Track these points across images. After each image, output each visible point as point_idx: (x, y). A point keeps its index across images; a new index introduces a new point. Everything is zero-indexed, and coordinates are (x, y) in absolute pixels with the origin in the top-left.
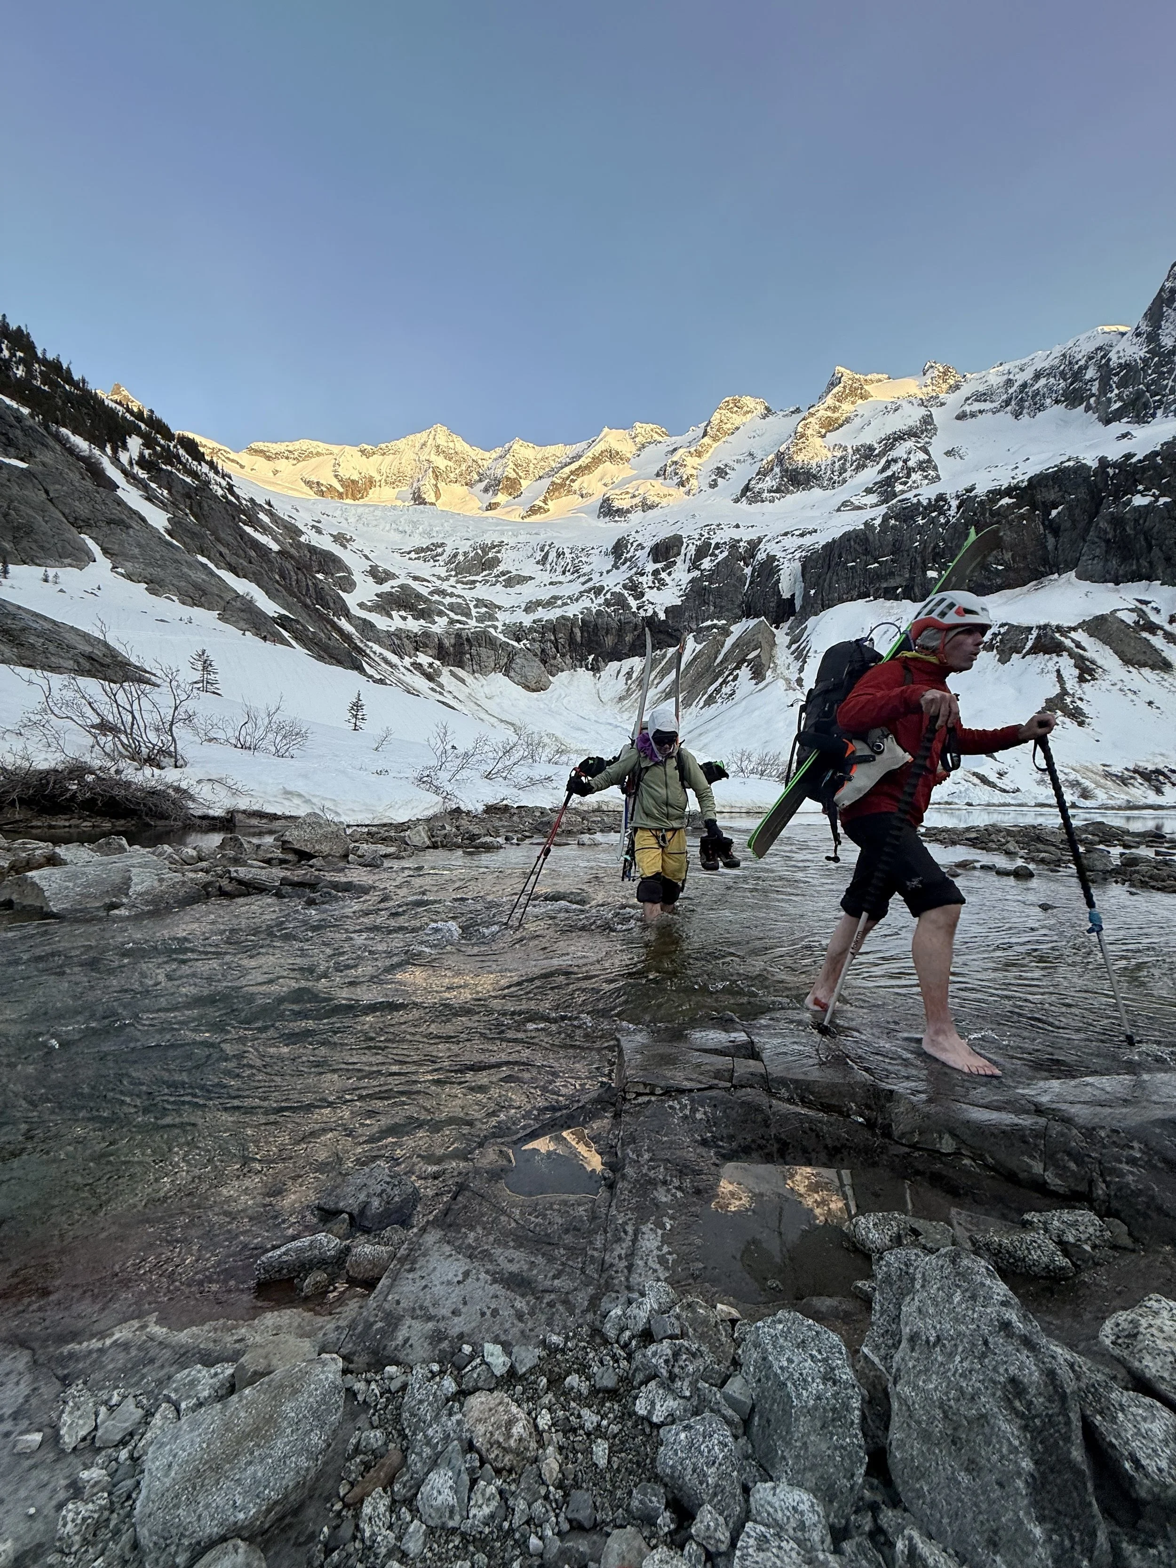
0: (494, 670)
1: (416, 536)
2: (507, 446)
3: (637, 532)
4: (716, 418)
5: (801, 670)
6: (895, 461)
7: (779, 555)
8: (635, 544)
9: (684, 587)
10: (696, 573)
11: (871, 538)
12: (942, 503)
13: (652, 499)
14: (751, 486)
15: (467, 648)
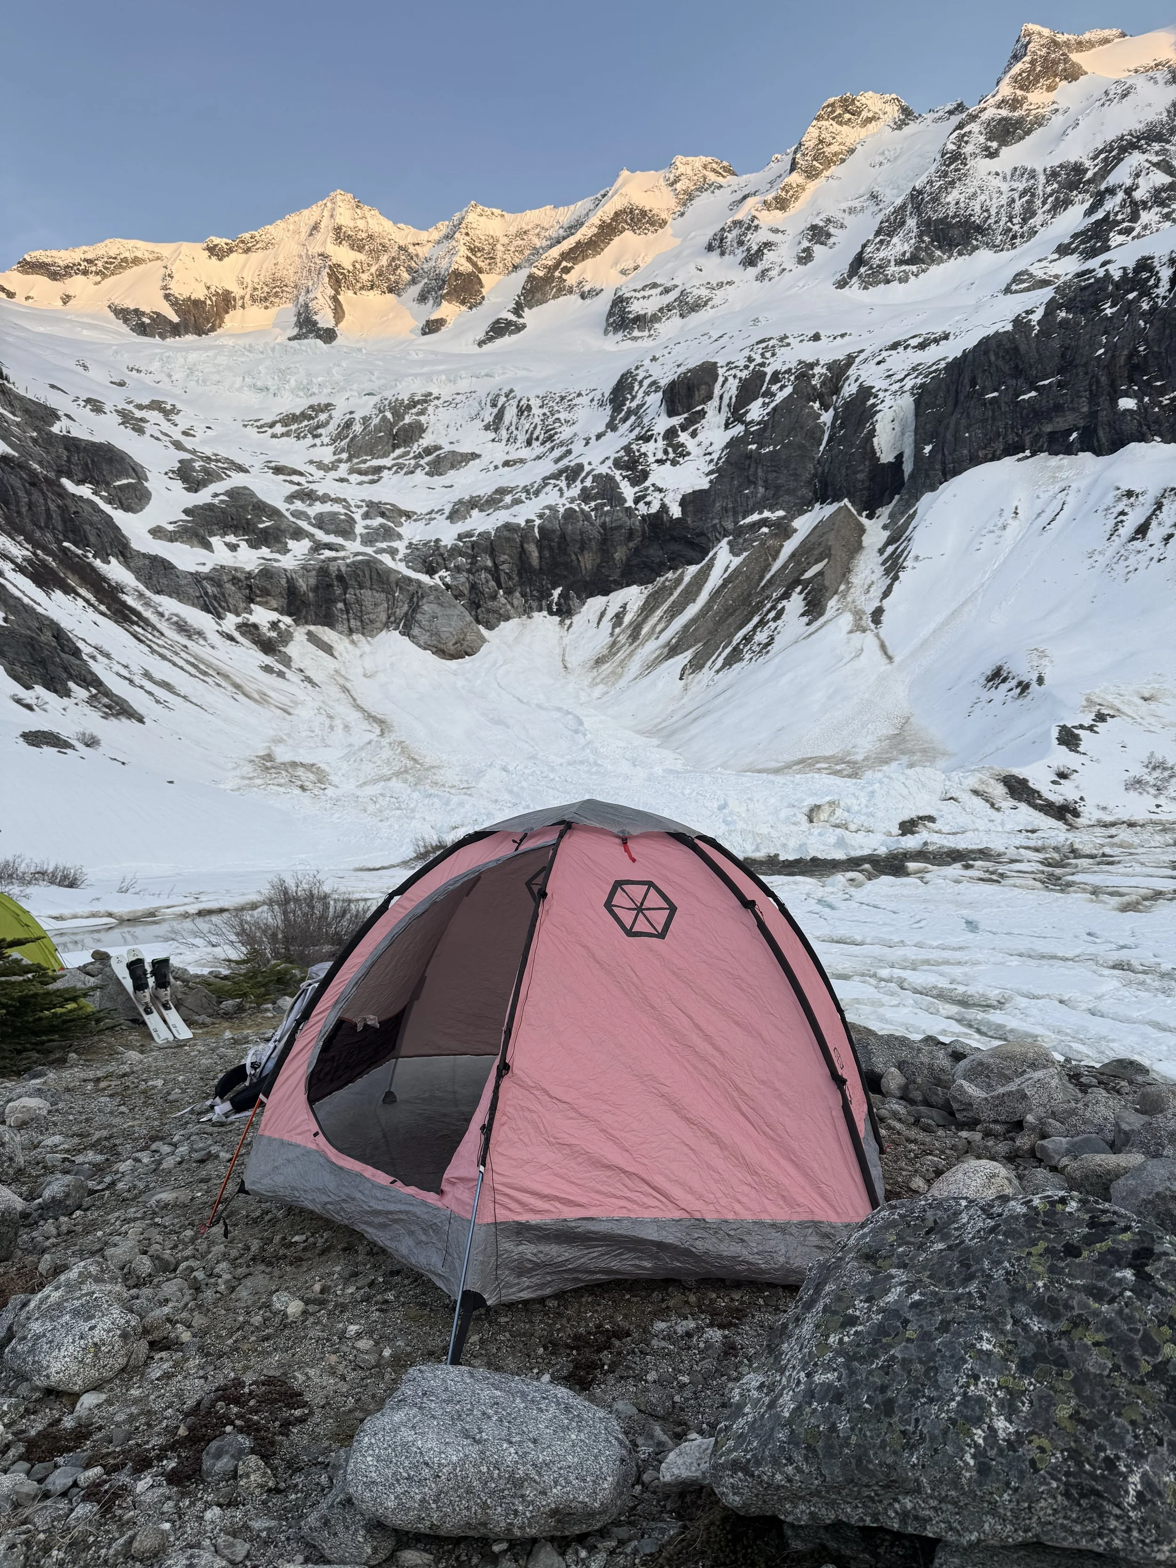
0: (386, 626)
1: (286, 394)
2: (457, 216)
3: (654, 359)
4: (811, 136)
5: (886, 594)
6: (1111, 191)
7: (878, 384)
8: (646, 383)
9: (715, 456)
10: (738, 430)
11: (1023, 348)
12: (1145, 275)
13: (696, 292)
14: (866, 256)
15: (338, 591)
